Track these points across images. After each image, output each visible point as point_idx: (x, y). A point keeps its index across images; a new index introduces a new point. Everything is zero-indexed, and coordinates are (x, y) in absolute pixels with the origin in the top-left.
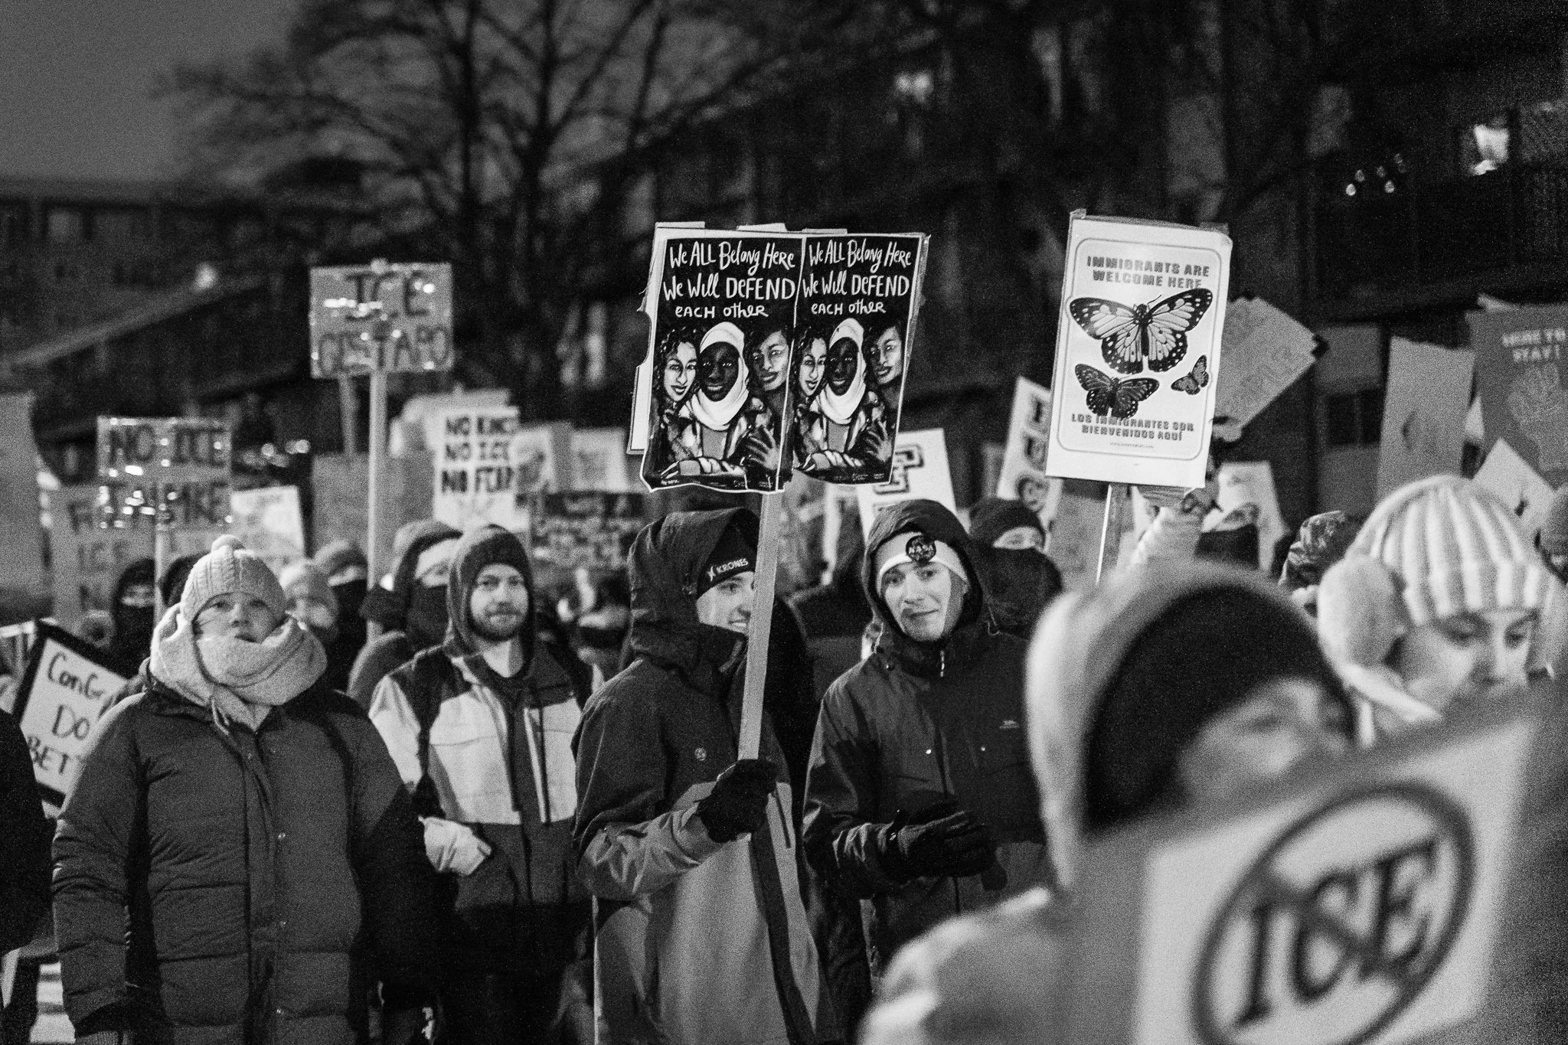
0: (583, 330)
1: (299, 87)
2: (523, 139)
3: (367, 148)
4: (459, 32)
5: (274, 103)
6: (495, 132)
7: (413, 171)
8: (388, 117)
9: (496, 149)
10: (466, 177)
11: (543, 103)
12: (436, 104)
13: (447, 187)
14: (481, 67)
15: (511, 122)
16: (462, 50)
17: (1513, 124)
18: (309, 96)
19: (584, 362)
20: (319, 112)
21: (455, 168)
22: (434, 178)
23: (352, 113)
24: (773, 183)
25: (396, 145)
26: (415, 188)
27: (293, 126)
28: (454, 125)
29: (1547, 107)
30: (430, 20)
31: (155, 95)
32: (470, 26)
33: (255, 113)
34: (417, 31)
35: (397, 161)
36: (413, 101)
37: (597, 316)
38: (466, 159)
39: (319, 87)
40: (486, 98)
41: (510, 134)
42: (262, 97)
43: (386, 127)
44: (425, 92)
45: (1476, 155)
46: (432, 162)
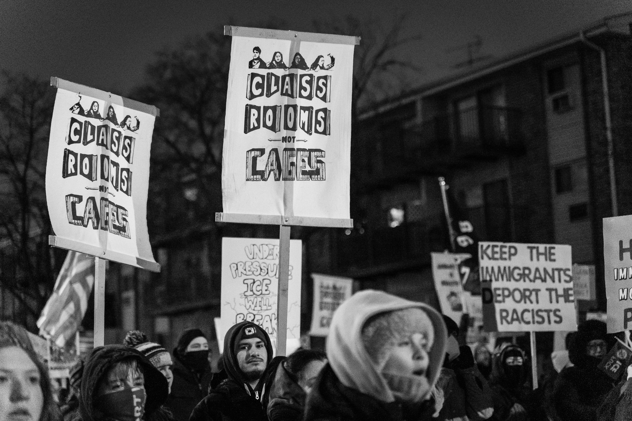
4: (22, 173)
6: (35, 210)
7: (3, 224)
9: (35, 216)
10: (24, 227)
12: (13, 199)
13: (17, 230)
14: (30, 186)
15: (41, 206)
16: (23, 179)
17: (404, 207)
21: (20, 223)
22: (10, 226)
26: (3, 230)
28: (19, 207)
30: (11, 168)
32: (26, 170)
34: (6, 172)
36: (3, 198)
38: (24, 220)
40: (31, 198)
41: (41, 211)
44: (9, 194)
45: (392, 220)
46: (11, 221)
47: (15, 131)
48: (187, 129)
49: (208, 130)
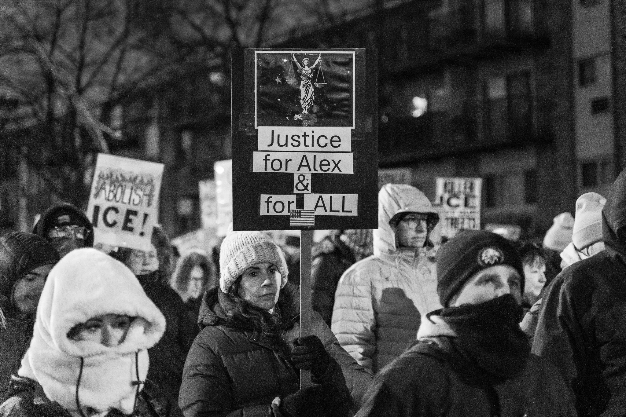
7: (30, 103)
8: (20, 83)
9: (60, 96)
10: (49, 106)
11: (78, 81)
13: (42, 110)
17: (428, 97)
21: (45, 103)
22: (36, 105)
23: (6, 81)
24: (165, 112)
25: (22, 93)
26: (29, 110)
28: (45, 87)
32: (52, 50)
34: (33, 51)
35: (22, 98)
38: (49, 100)
40: (56, 78)
43: (19, 87)
45: (414, 108)
46: (37, 100)
47: (42, 10)
48: (213, 13)
49: (234, 14)
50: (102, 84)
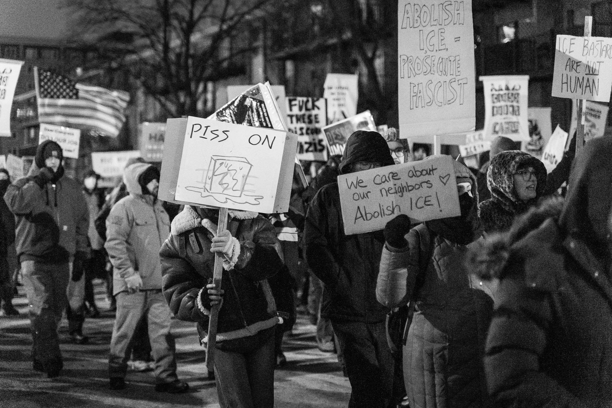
0: (205, 90)
1: (109, 7)
2: (184, 25)
3: (131, 28)
5: (100, 12)
6: (175, 23)
7: (147, 36)
8: (139, 17)
9: (175, 28)
10: (165, 38)
11: (191, 13)
12: (155, 13)
13: (159, 41)
15: (181, 19)
17: (516, 26)
18: (112, 9)
19: (205, 102)
20: (115, 15)
21: (161, 35)
22: (153, 37)
23: (127, 16)
24: (269, 43)
25: (141, 26)
26: (147, 41)
27: (106, 20)
28: (161, 20)
29: (528, 21)
31: (60, 8)
33: (93, 15)
35: (142, 32)
36: (147, 11)
37: (210, 86)
38: (165, 31)
39: (115, 6)
40: (172, 11)
41: (180, 23)
42: (96, 10)
43: (138, 21)
44: (151, 8)
45: (504, 37)
46: (154, 32)
50: (213, 16)
